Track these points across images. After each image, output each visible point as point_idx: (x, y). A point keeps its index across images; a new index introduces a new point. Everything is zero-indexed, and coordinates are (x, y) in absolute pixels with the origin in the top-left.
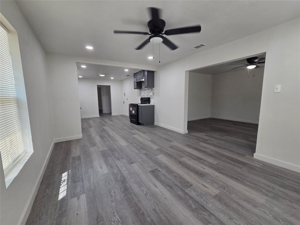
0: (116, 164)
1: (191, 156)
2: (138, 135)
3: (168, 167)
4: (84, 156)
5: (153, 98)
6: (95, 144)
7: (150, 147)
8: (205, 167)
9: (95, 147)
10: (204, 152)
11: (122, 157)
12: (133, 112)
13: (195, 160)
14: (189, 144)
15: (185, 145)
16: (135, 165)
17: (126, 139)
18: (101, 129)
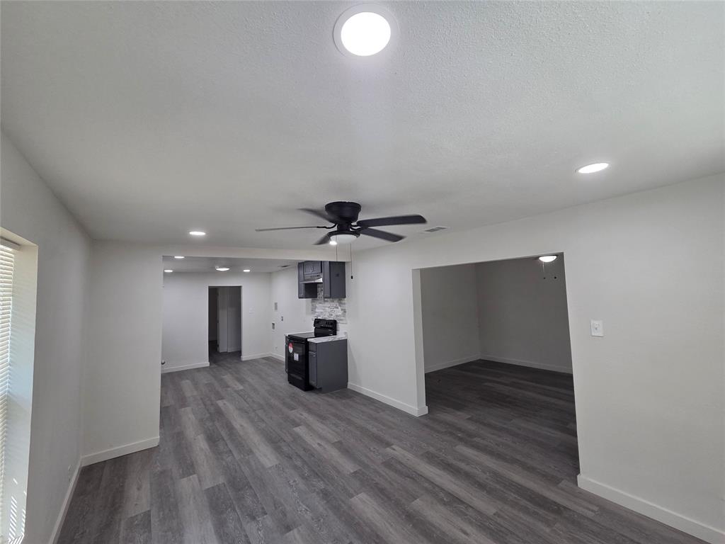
0: (246, 536)
1: (435, 491)
2: (308, 426)
3: (378, 536)
4: (161, 513)
5: (344, 322)
6: (192, 465)
7: (334, 467)
8: (468, 529)
9: (191, 477)
10: (468, 476)
11: (263, 508)
12: (296, 357)
13: (445, 504)
14: (431, 449)
15: (422, 455)
16: (298, 537)
17: (275, 442)
18: (212, 409)
